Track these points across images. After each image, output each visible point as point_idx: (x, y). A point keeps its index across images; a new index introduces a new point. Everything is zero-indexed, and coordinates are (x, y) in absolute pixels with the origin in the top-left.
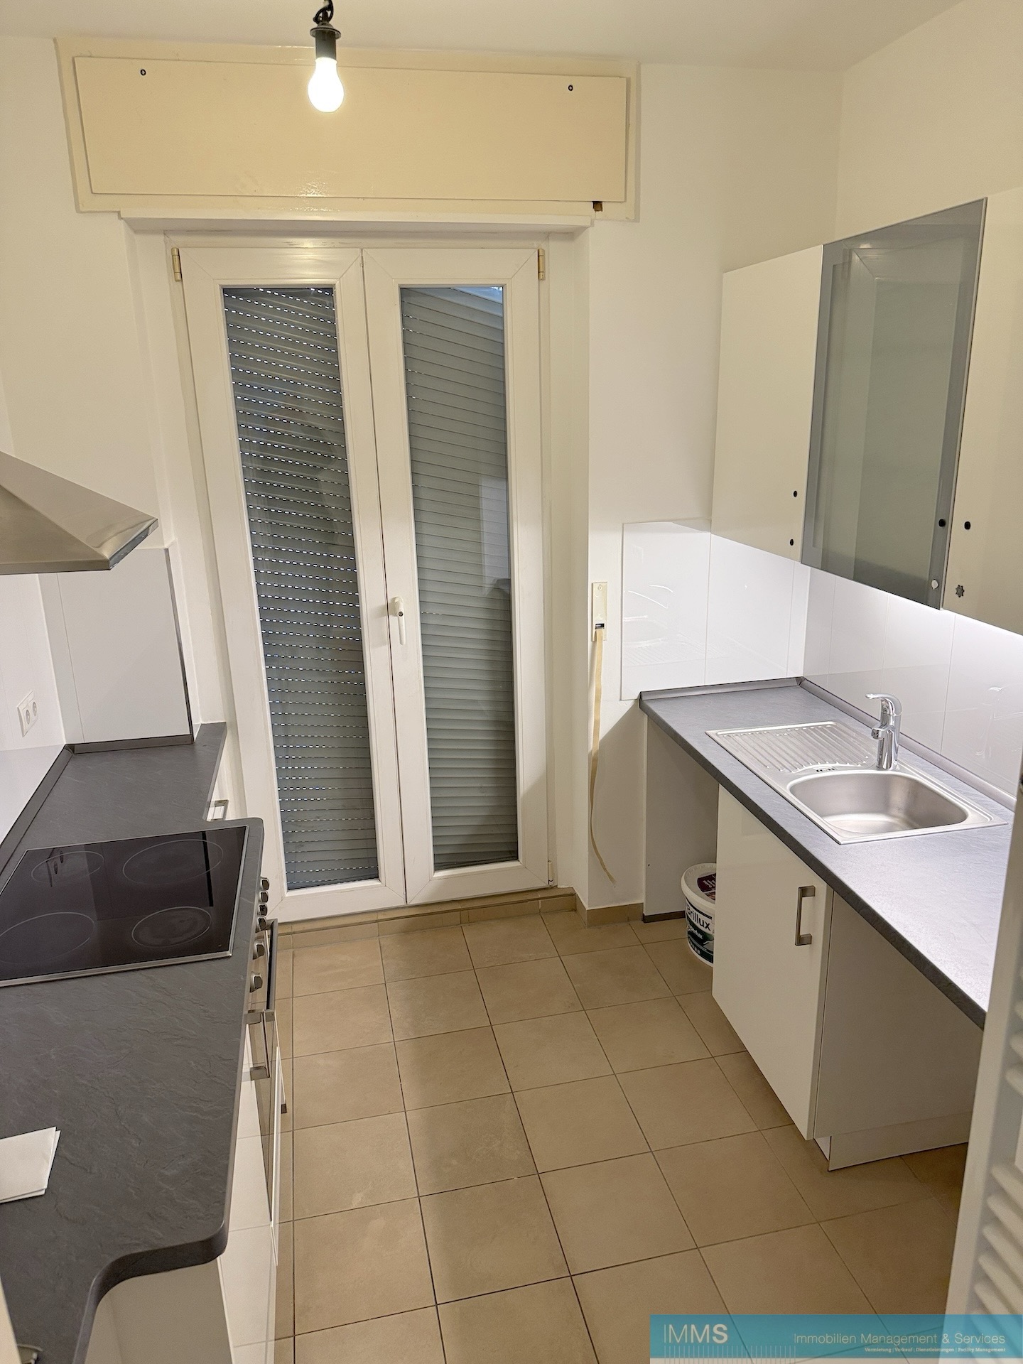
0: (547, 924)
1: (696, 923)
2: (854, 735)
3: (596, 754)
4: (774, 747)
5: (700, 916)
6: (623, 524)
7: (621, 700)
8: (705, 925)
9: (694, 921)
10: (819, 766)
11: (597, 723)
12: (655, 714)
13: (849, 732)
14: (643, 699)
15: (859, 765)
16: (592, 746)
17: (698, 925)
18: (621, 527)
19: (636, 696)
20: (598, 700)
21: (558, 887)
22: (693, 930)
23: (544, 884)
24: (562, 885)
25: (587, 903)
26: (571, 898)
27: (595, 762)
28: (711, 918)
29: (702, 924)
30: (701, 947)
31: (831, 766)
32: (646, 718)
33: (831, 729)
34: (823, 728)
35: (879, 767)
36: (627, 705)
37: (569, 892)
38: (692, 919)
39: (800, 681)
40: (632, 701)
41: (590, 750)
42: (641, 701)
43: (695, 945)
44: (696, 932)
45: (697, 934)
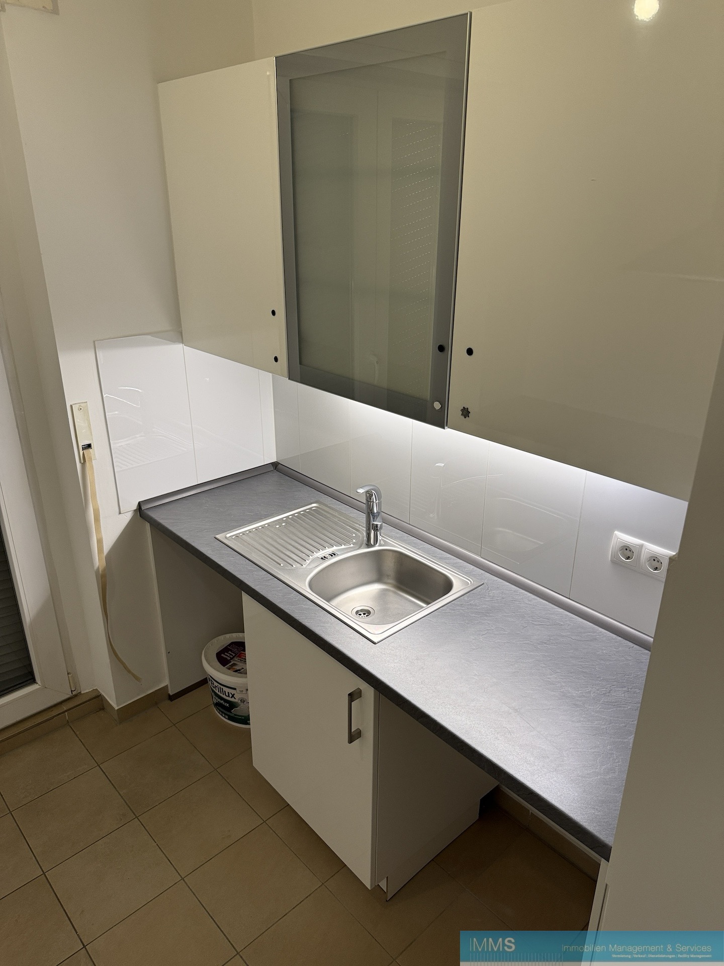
0: (78, 733)
1: (222, 695)
2: (336, 514)
3: (104, 570)
4: (279, 540)
5: (225, 689)
6: (94, 342)
7: (120, 513)
8: (231, 696)
9: (219, 694)
10: (321, 554)
11: (100, 542)
12: (155, 521)
13: (331, 511)
14: (143, 508)
15: (352, 545)
16: (98, 562)
17: (224, 696)
18: (93, 344)
19: (135, 507)
20: (97, 519)
21: (82, 693)
22: (219, 700)
23: (69, 695)
24: (86, 689)
25: (114, 701)
26: (97, 701)
27: (104, 581)
28: (235, 689)
29: (227, 695)
30: (229, 713)
31: (329, 550)
32: (148, 526)
33: (316, 511)
34: (310, 512)
35: (369, 545)
36: (127, 518)
37: (94, 695)
38: (217, 692)
39: (275, 465)
40: (131, 513)
41: (96, 567)
42: (141, 511)
43: (222, 712)
44: (222, 702)
45: (224, 703)
